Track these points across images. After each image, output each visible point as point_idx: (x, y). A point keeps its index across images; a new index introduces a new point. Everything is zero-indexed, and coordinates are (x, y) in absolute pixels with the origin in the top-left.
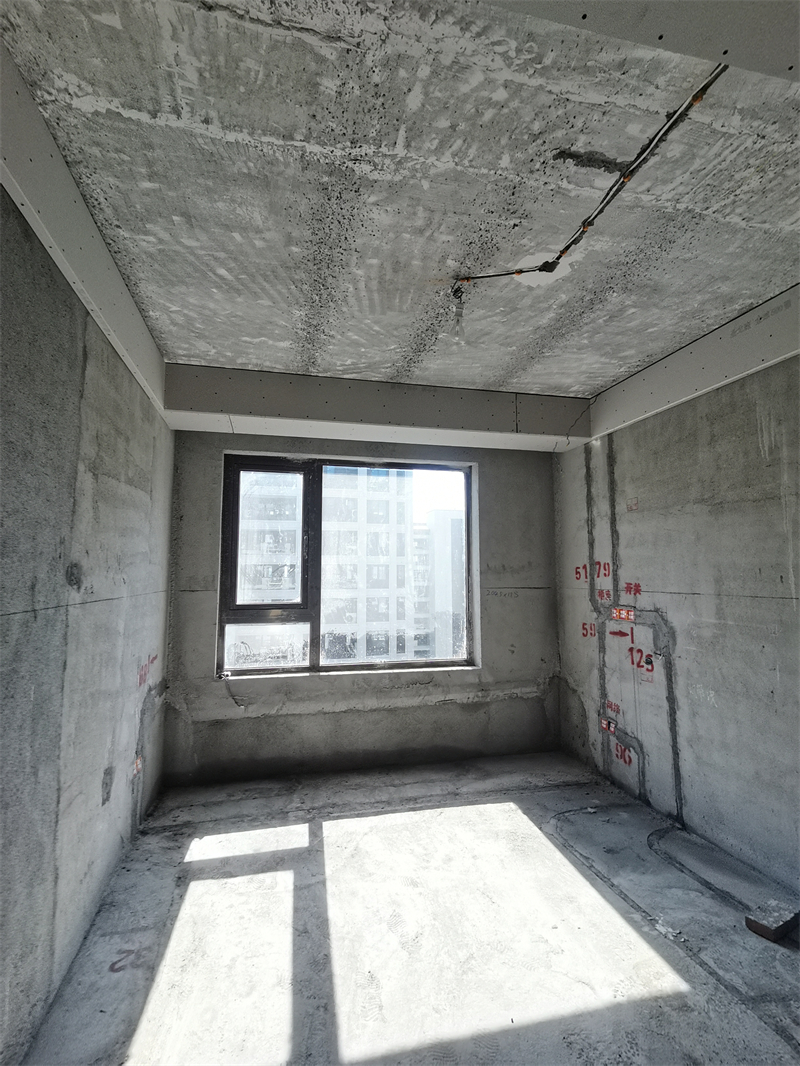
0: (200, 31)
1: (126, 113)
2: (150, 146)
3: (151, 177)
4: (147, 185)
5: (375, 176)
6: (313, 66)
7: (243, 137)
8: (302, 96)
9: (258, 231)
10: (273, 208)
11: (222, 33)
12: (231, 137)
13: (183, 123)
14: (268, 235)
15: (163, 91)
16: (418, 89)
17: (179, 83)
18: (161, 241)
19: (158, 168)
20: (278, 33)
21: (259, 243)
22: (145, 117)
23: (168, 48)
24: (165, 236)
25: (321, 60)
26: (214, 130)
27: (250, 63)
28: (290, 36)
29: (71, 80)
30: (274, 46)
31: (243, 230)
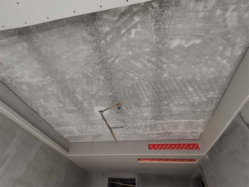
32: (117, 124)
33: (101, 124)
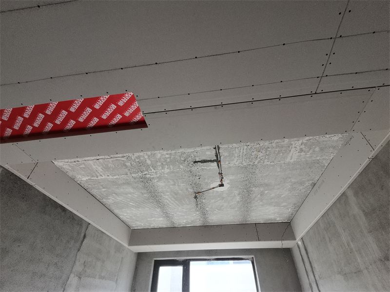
0: (98, 163)
1: (92, 178)
2: (100, 183)
3: (104, 188)
4: (104, 190)
5: (152, 176)
6: (122, 162)
7: (117, 177)
8: (124, 167)
9: (134, 193)
10: (134, 188)
11: (102, 162)
12: (115, 177)
13: (104, 177)
14: (136, 193)
15: (97, 173)
16: (147, 160)
17: (99, 171)
18: (113, 200)
19: (104, 186)
20: (112, 159)
21: (136, 196)
22: (96, 178)
23: (94, 167)
24: (114, 199)
25: (123, 161)
26: (111, 177)
27: (110, 165)
28: (115, 159)
29: (80, 176)
30: (113, 161)
31: (130, 193)
32: (203, 169)
33: (230, 167)
